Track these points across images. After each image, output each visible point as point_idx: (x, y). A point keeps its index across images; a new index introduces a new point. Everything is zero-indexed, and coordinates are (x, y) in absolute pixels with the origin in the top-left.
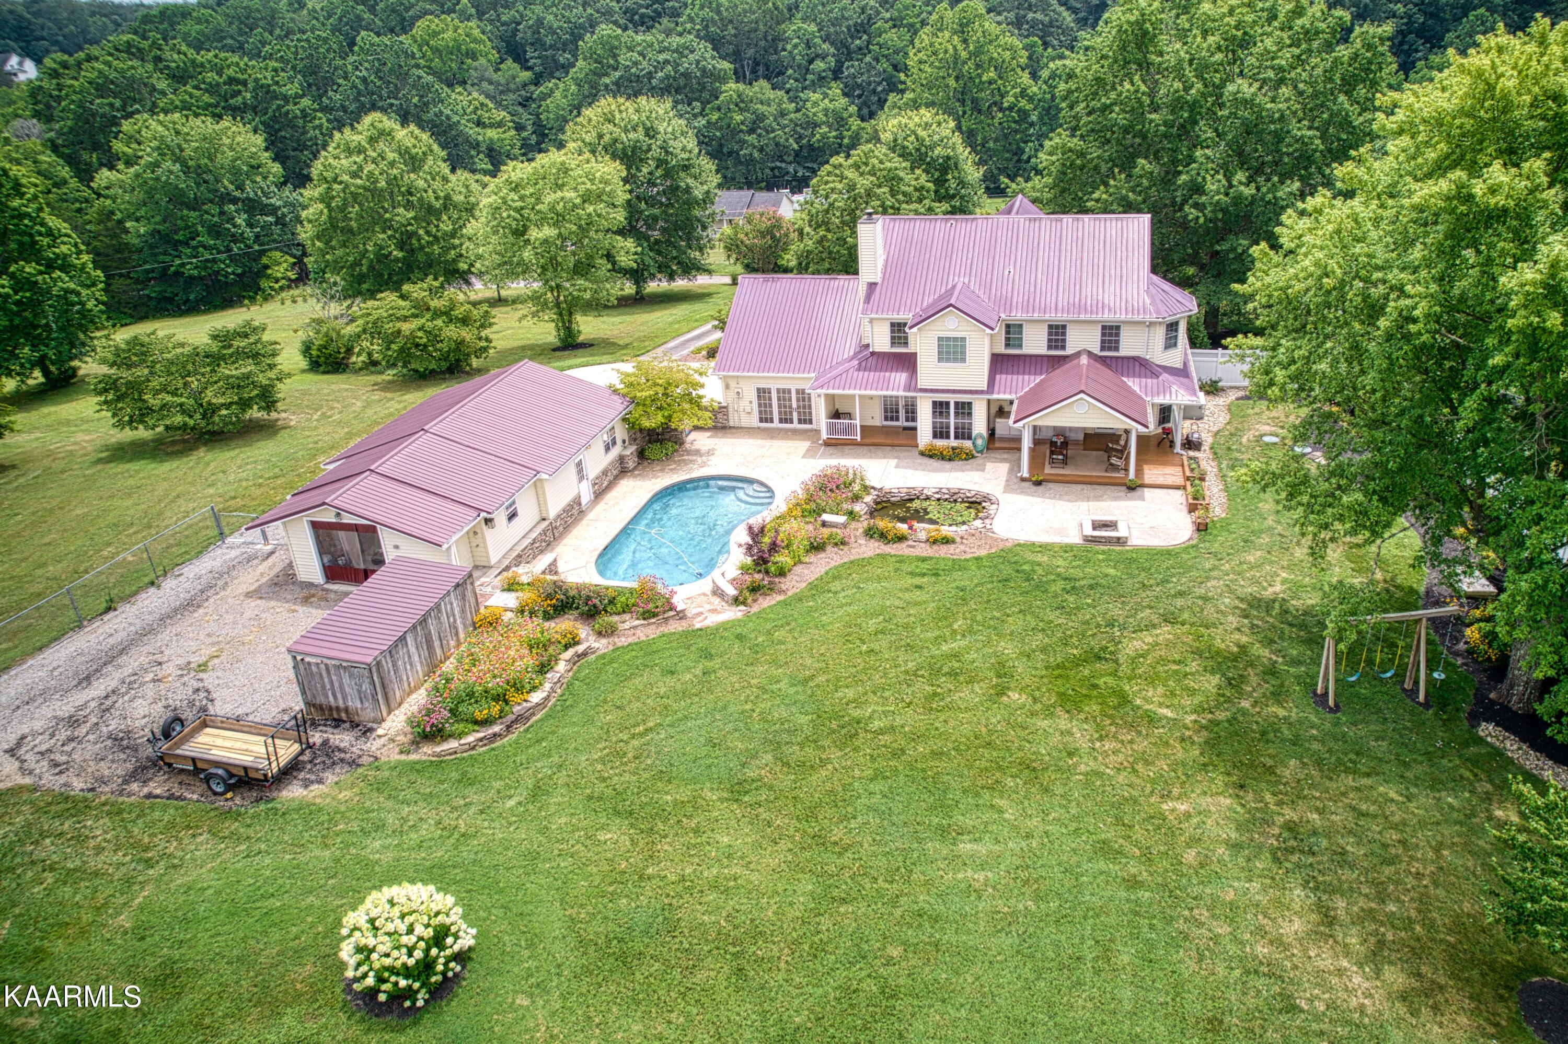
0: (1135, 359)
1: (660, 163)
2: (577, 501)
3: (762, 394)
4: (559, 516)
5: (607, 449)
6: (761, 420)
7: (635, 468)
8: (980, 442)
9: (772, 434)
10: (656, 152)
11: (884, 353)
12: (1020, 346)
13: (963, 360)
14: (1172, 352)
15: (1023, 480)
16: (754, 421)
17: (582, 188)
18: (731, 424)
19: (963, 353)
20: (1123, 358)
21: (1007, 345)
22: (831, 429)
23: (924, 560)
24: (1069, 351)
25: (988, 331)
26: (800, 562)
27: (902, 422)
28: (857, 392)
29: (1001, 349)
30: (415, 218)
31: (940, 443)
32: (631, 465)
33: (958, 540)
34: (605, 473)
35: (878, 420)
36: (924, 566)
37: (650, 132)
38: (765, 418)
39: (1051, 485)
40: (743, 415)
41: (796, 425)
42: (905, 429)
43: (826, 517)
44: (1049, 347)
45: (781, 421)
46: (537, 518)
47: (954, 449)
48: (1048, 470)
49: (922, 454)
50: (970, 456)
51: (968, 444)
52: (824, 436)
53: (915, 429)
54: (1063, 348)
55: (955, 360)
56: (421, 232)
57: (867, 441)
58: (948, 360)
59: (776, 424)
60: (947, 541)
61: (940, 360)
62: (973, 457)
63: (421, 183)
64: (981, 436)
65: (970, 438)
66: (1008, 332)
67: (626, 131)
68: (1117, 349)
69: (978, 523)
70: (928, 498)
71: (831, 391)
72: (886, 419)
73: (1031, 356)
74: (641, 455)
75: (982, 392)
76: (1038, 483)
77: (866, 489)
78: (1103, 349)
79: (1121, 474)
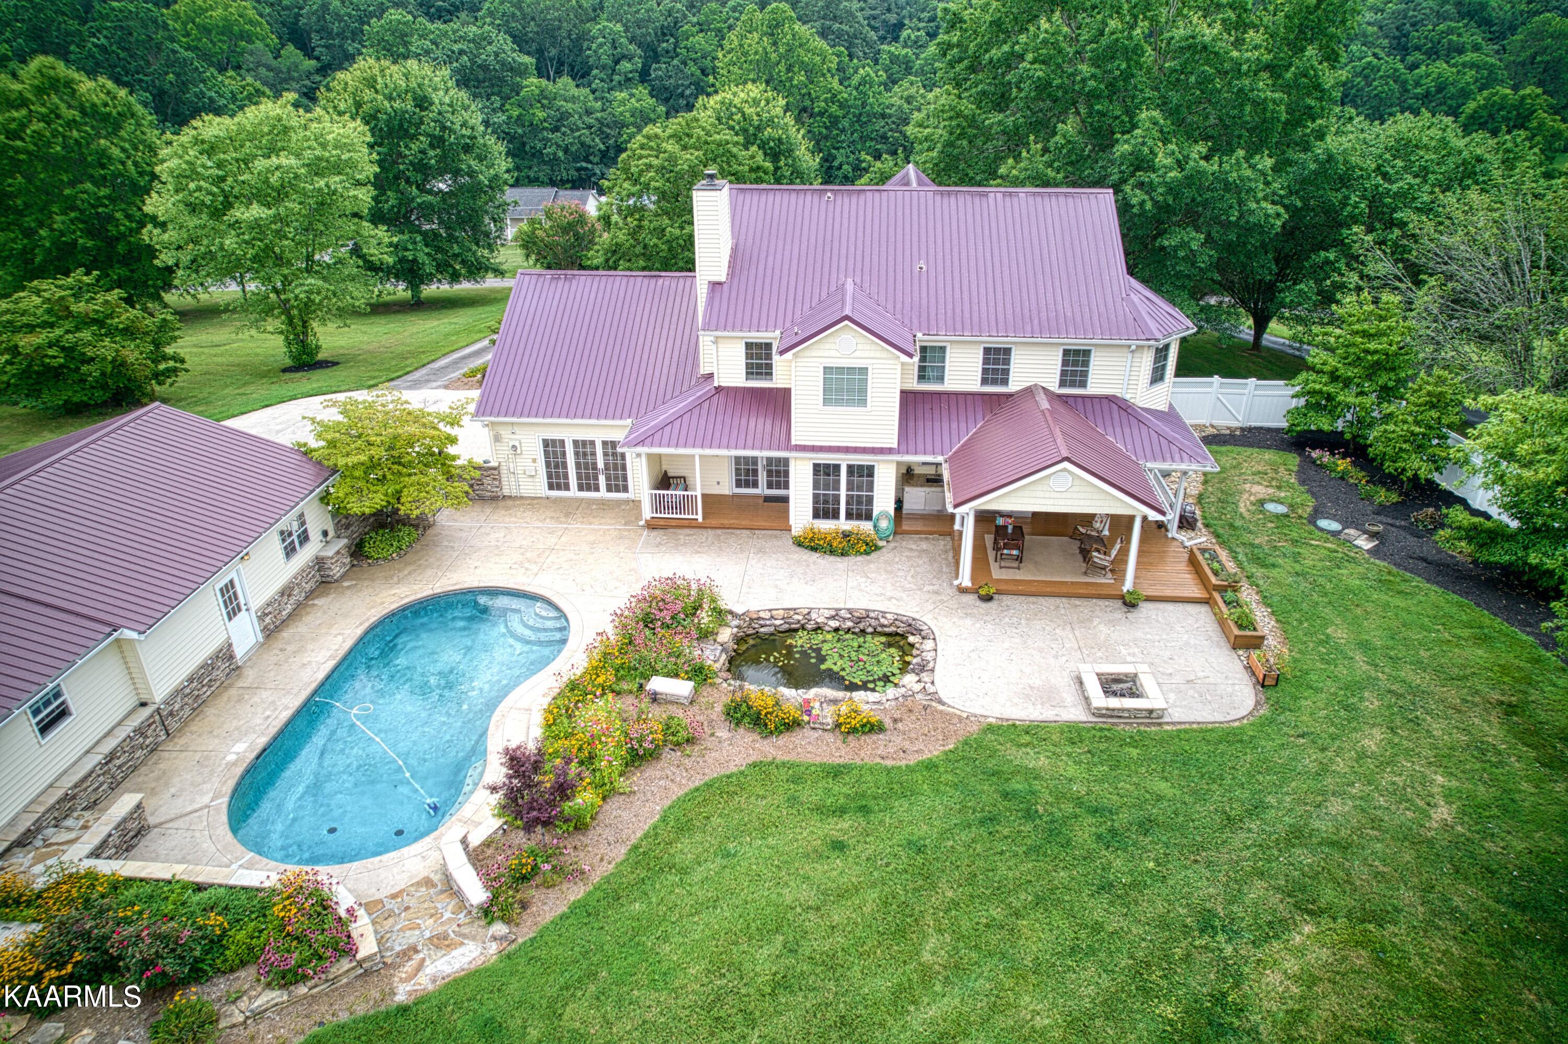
0: (1111, 399)
1: (437, 142)
2: (226, 654)
3: (553, 450)
4: (178, 692)
5: (290, 551)
6: (551, 487)
7: (343, 577)
8: (884, 524)
9: (569, 509)
10: (430, 126)
11: (736, 389)
12: (941, 379)
13: (863, 402)
14: (1160, 387)
15: (963, 590)
16: (539, 486)
17: (308, 154)
18: (506, 492)
19: (863, 391)
20: (1092, 398)
21: (922, 377)
22: (659, 504)
23: (836, 772)
24: (1015, 385)
25: (904, 358)
26: (614, 792)
27: (762, 489)
28: (697, 451)
29: (914, 385)
30: (108, 197)
31: (825, 525)
32: (336, 571)
33: (888, 722)
34: (286, 592)
35: (726, 486)
36: (841, 789)
37: (422, 102)
38: (557, 480)
39: (1007, 600)
40: (524, 481)
41: (603, 493)
42: (768, 499)
43: (658, 684)
44: (984, 381)
45: (581, 488)
46: (132, 702)
47: (846, 535)
48: (997, 573)
49: (799, 543)
50: (870, 548)
51: (866, 526)
52: (647, 513)
53: (785, 500)
54: (1005, 382)
55: (850, 403)
56: (119, 215)
57: (714, 522)
58: (839, 402)
59: (574, 492)
60: (872, 728)
61: (826, 402)
62: (877, 548)
63: (116, 152)
64: (884, 514)
65: (869, 517)
66: (923, 359)
67: (390, 98)
68: (1083, 384)
69: (909, 680)
70: (818, 629)
71: (656, 450)
72: (739, 484)
73: (957, 394)
74: (358, 551)
75: (890, 451)
76: (988, 598)
77: (720, 614)
78: (1062, 384)
79: (1108, 580)
